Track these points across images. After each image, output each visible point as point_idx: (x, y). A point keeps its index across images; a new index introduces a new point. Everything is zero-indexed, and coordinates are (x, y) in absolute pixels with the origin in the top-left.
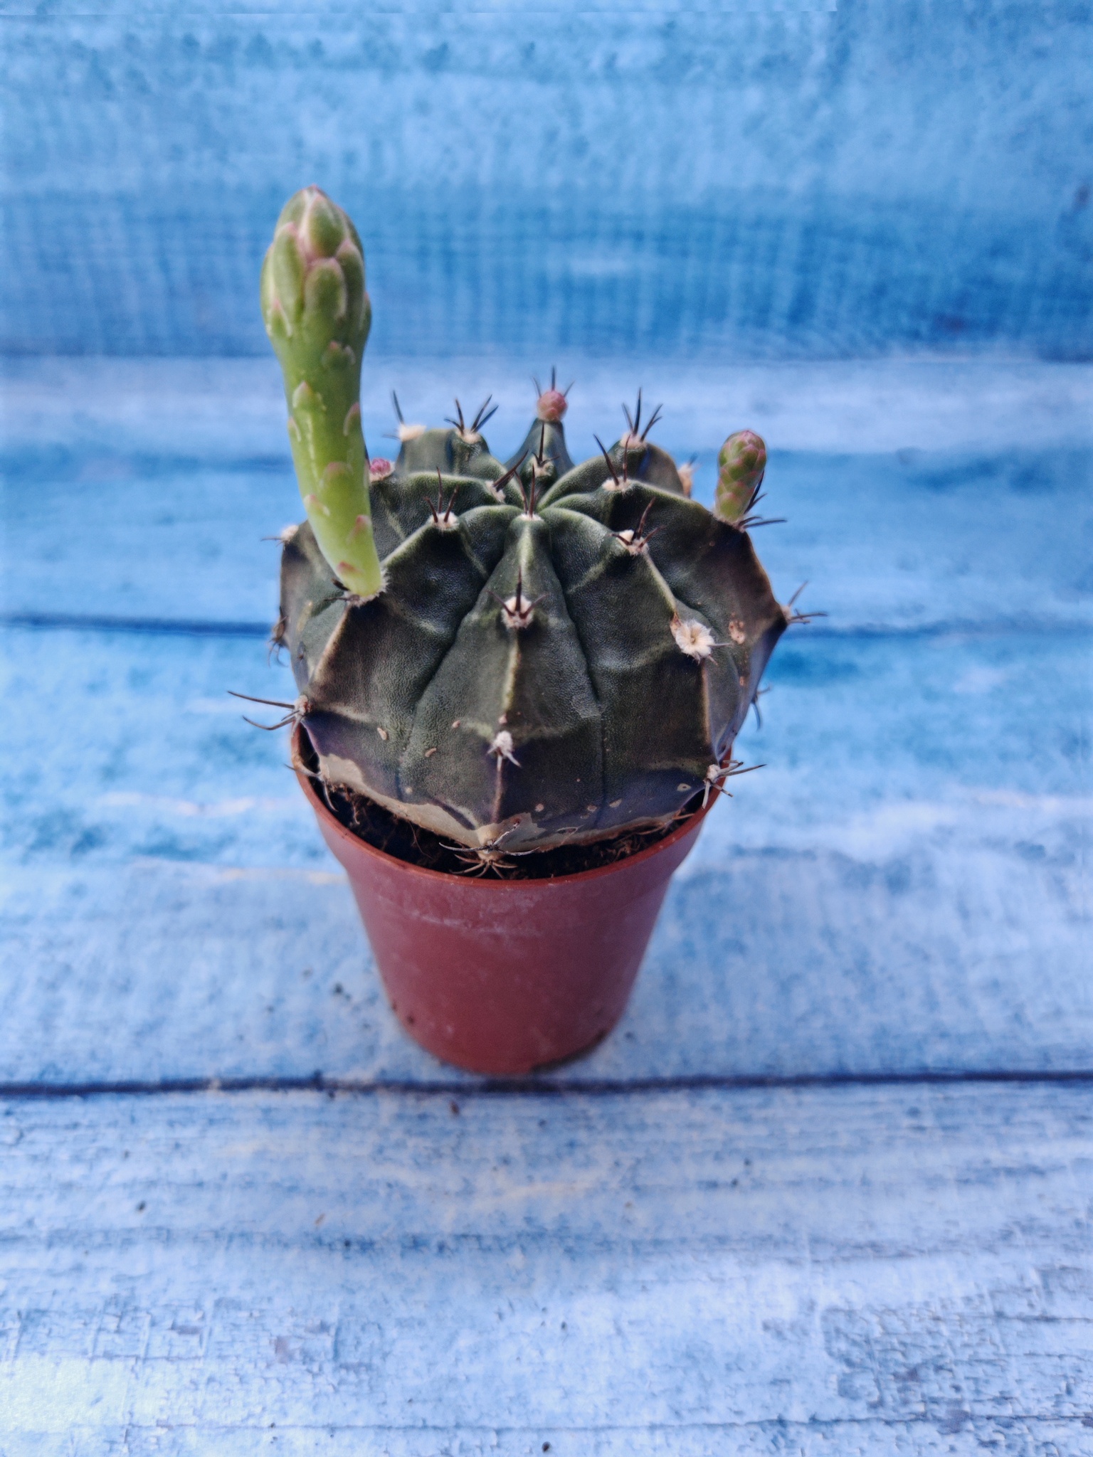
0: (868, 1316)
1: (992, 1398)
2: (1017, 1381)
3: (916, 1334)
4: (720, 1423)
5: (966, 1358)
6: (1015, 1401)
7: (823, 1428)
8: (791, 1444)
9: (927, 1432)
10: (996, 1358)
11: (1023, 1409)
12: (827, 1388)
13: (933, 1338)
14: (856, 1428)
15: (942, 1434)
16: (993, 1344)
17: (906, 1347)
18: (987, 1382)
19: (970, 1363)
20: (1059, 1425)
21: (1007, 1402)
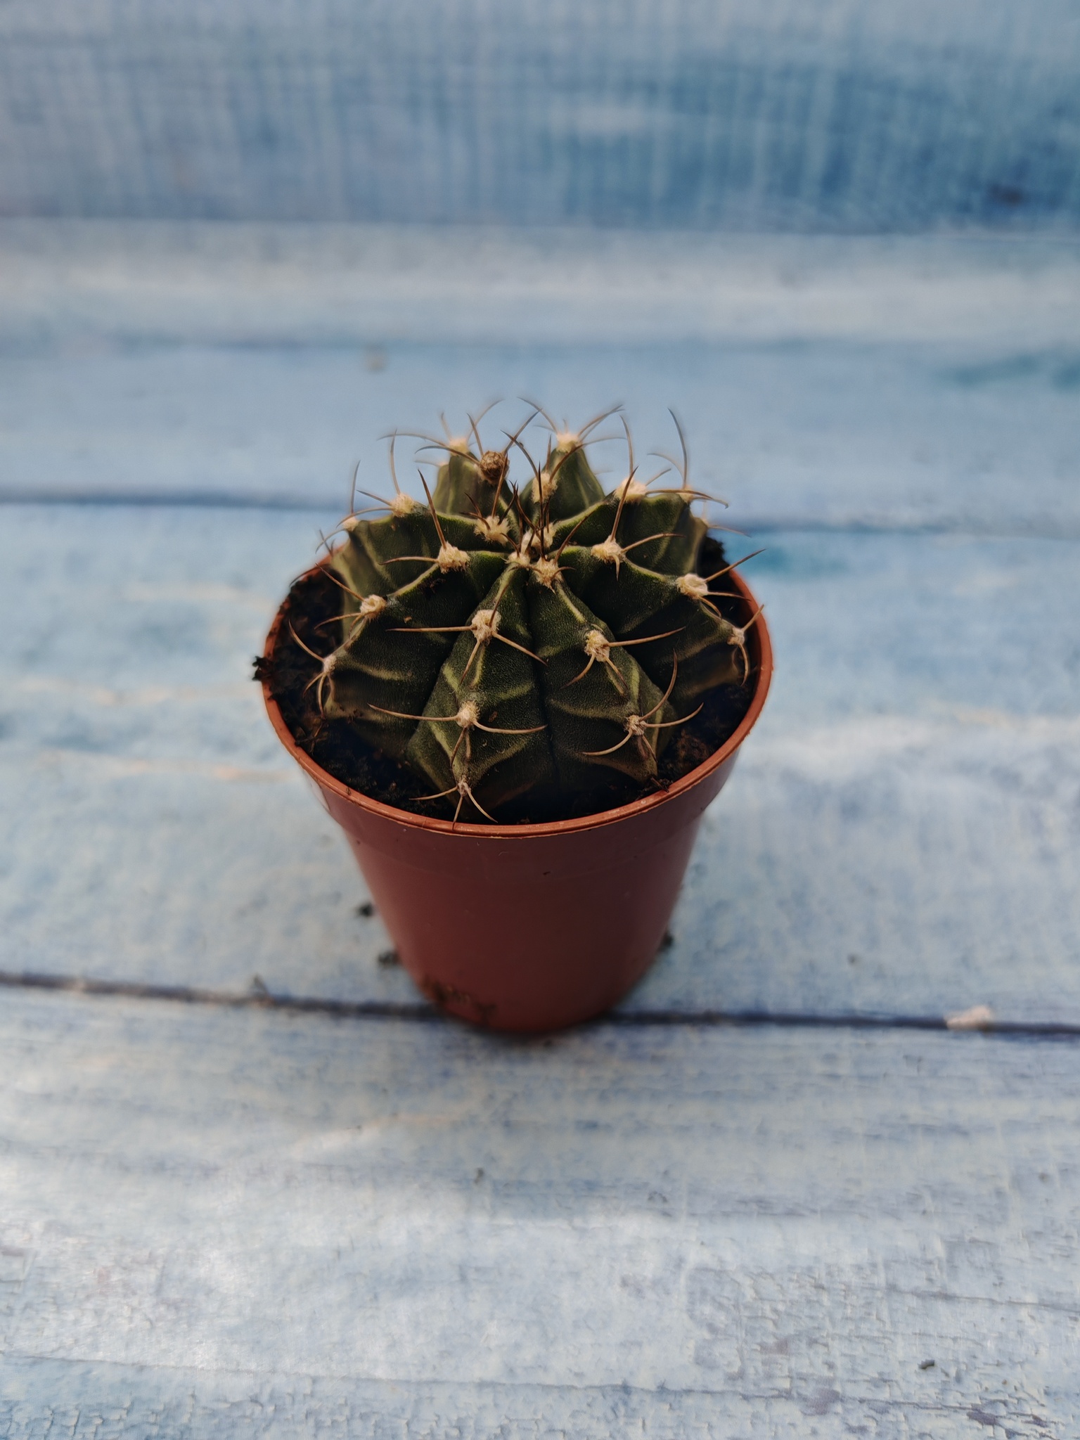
0: (740, 1278)
1: (869, 1379)
2: (900, 1362)
3: (792, 1302)
4: (556, 1384)
5: (846, 1332)
6: (894, 1383)
7: (671, 1398)
8: (632, 1414)
9: (790, 1411)
10: (881, 1335)
11: (902, 1393)
12: (682, 1353)
13: (811, 1308)
14: (708, 1402)
15: (805, 1414)
16: (879, 1319)
17: (779, 1315)
18: (866, 1360)
19: (849, 1339)
20: (940, 1415)
21: (885, 1385)
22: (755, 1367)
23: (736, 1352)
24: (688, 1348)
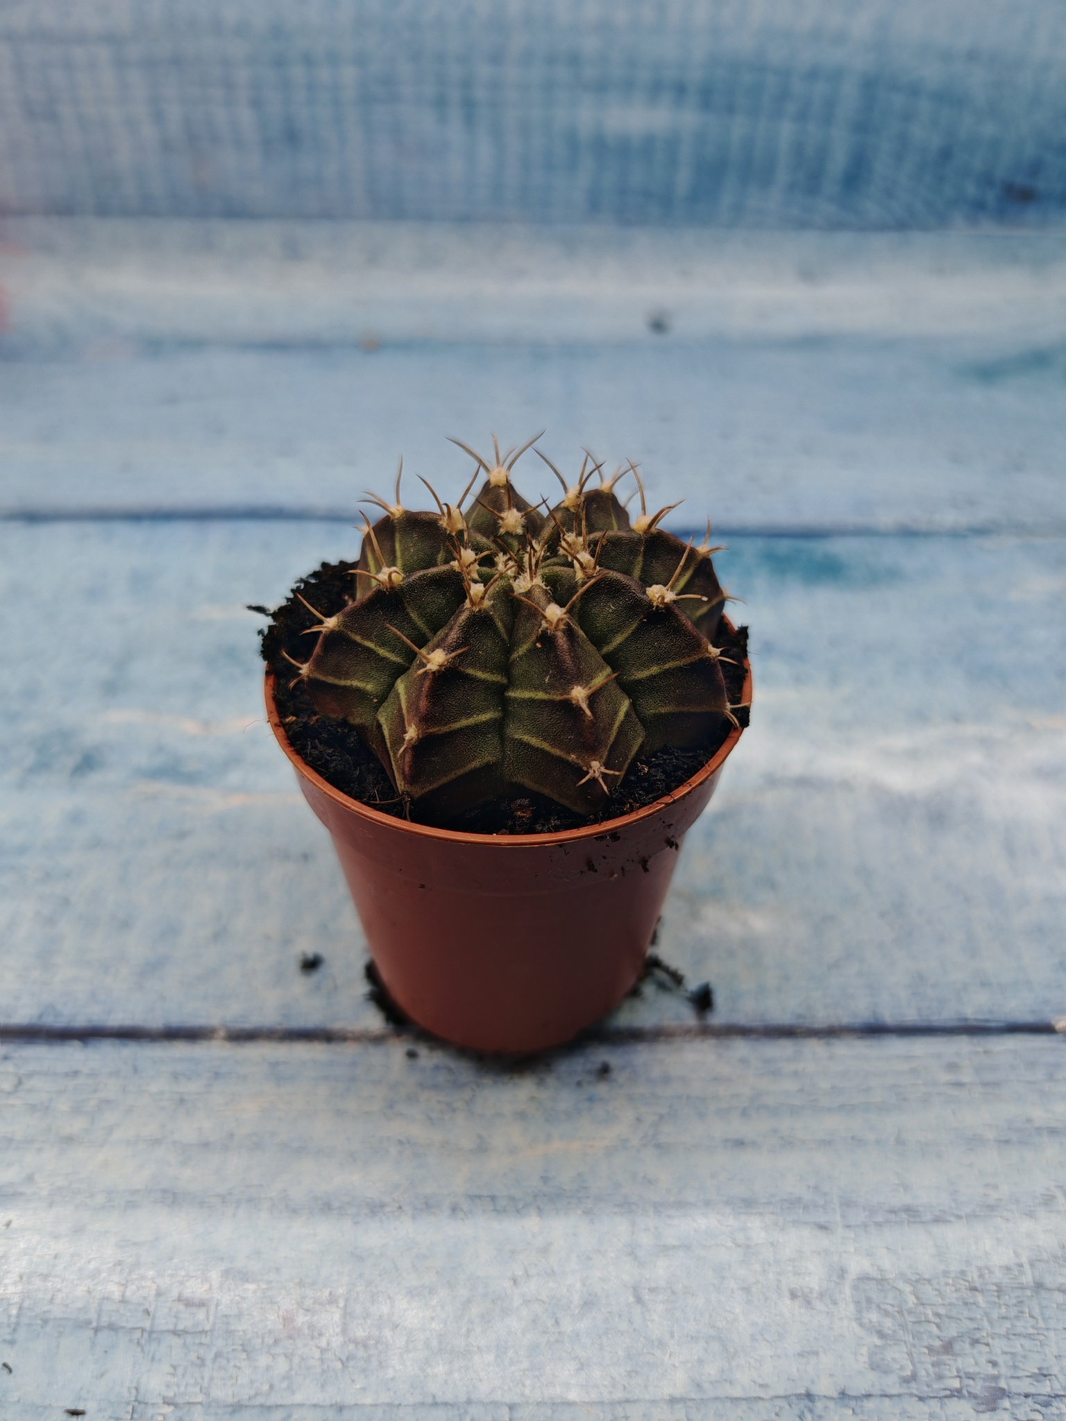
0: (901, 1285)
1: (1029, 1374)
2: (1056, 1357)
3: (950, 1304)
4: (743, 1396)
5: (1003, 1331)
7: (853, 1403)
9: (963, 1410)
10: (1036, 1332)
11: (1061, 1386)
12: (856, 1360)
13: (969, 1310)
14: (887, 1405)
15: (978, 1412)
16: (1031, 1316)
17: (940, 1318)
18: (1025, 1357)
19: (1007, 1337)
21: (1046, 1380)
22: (925, 1370)
23: (907, 1356)
24: (862, 1354)
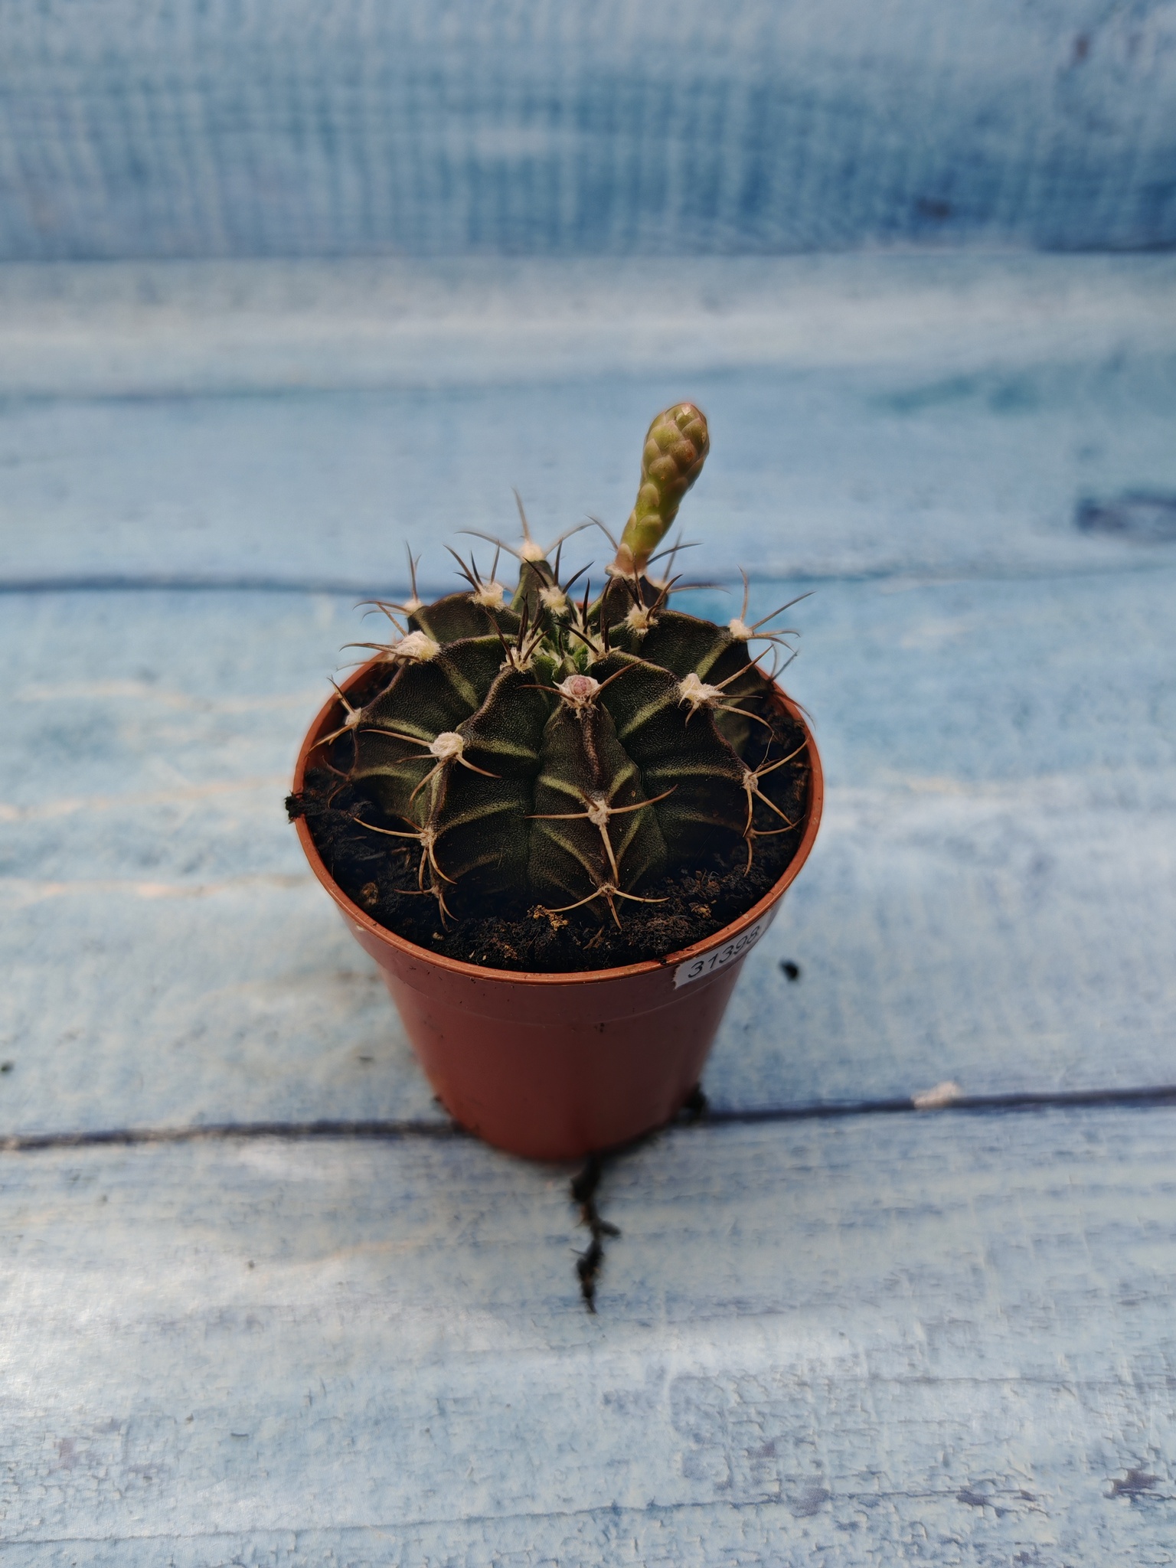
0: (723, 1383)
1: (857, 1473)
2: (887, 1452)
3: (776, 1402)
4: (545, 1513)
5: (831, 1428)
6: (883, 1474)
7: (662, 1515)
8: (623, 1535)
9: (780, 1515)
10: (866, 1426)
11: (891, 1483)
12: (669, 1467)
13: (796, 1406)
14: (698, 1513)
15: (796, 1517)
16: (864, 1410)
17: (764, 1417)
18: (853, 1455)
19: (836, 1434)
20: (930, 1502)
21: (874, 1478)
22: (743, 1474)
23: (723, 1460)
24: (676, 1461)
